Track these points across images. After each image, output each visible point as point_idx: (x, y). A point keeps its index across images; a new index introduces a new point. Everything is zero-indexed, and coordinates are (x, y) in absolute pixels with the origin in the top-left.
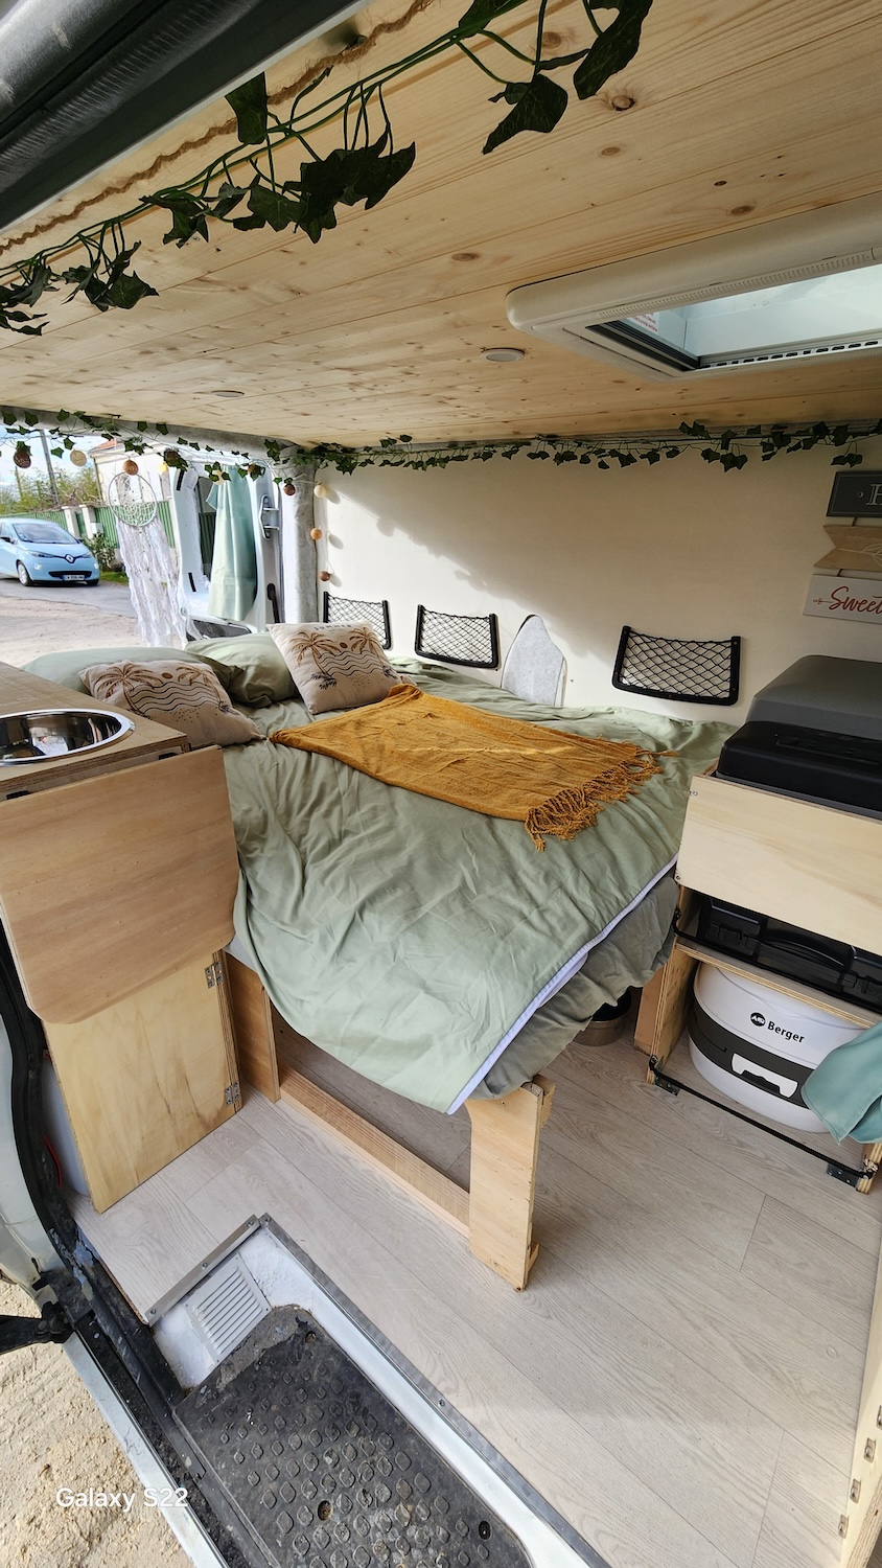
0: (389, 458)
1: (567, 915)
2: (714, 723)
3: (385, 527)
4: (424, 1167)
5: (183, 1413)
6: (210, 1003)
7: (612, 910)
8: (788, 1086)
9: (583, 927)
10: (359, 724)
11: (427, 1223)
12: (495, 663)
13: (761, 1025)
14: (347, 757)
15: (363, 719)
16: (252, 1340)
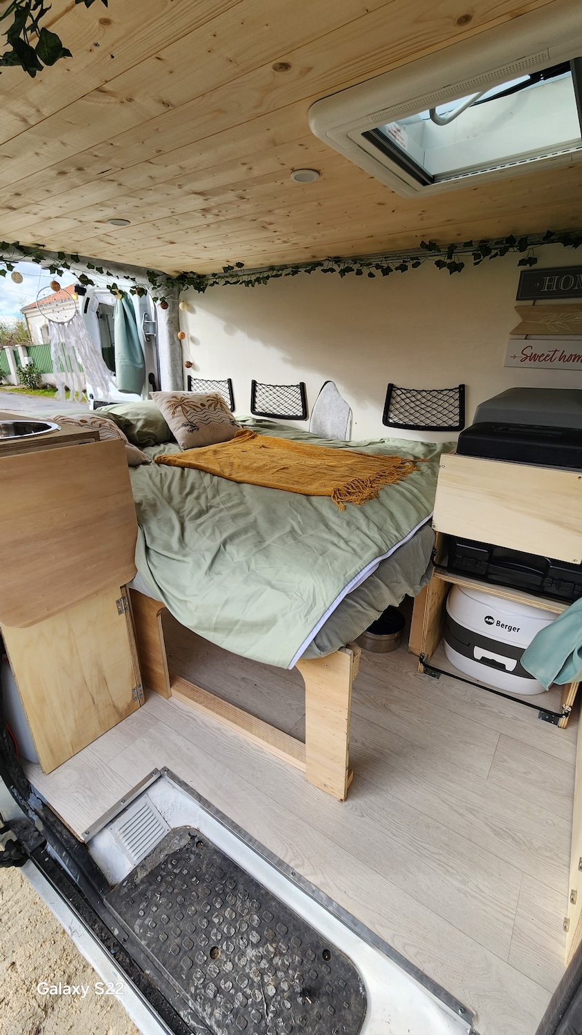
0: (229, 280)
1: (364, 543)
2: (450, 443)
3: (229, 330)
4: (273, 730)
5: (111, 900)
6: (121, 626)
7: (393, 541)
8: (511, 664)
9: (375, 549)
10: (215, 452)
11: (277, 765)
12: (305, 416)
13: (492, 624)
14: (208, 468)
15: (218, 449)
16: (158, 850)
